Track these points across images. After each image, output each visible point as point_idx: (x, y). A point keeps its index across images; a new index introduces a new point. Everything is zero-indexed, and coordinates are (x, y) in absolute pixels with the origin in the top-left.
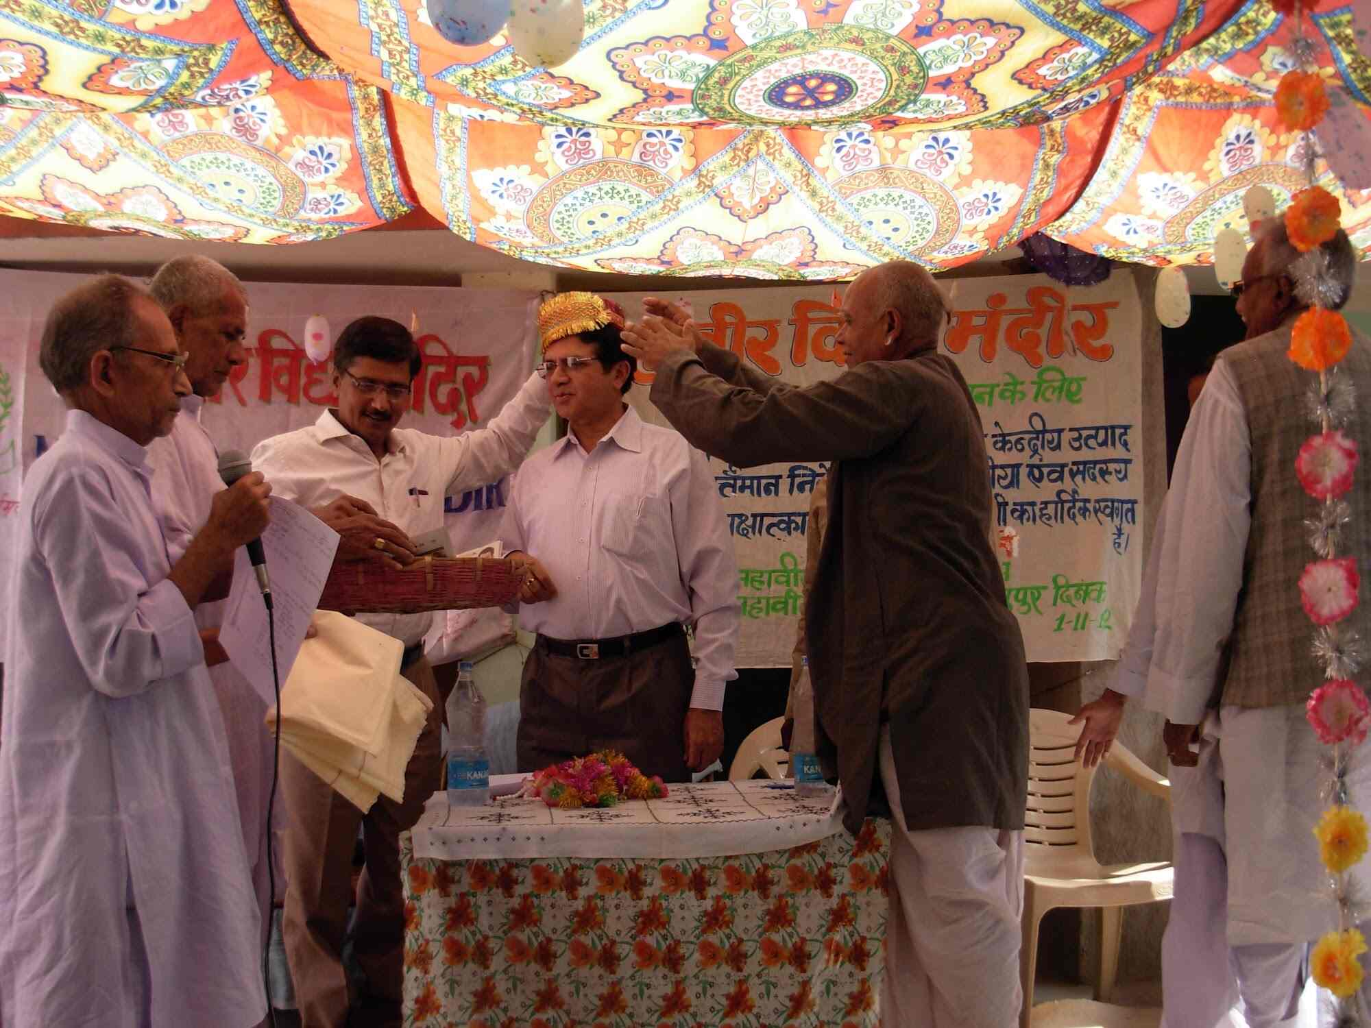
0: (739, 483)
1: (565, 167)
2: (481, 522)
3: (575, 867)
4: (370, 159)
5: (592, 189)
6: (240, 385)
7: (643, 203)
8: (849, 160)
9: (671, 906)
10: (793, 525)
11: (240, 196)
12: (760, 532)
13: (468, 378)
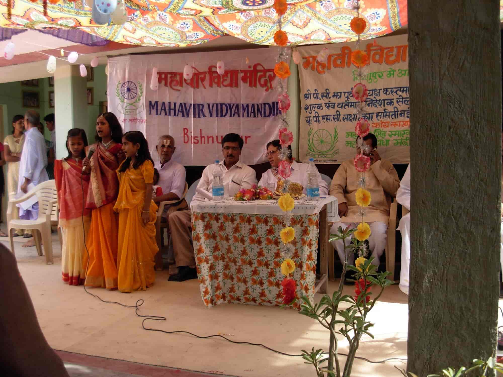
0: (350, 104)
1: (245, 20)
2: (274, 120)
3: (234, 216)
4: (199, 23)
5: (255, 25)
6: (204, 83)
7: (271, 27)
8: (326, 7)
9: (258, 227)
10: (366, 117)
11: (169, 36)
12: (356, 120)
13: (270, 76)
